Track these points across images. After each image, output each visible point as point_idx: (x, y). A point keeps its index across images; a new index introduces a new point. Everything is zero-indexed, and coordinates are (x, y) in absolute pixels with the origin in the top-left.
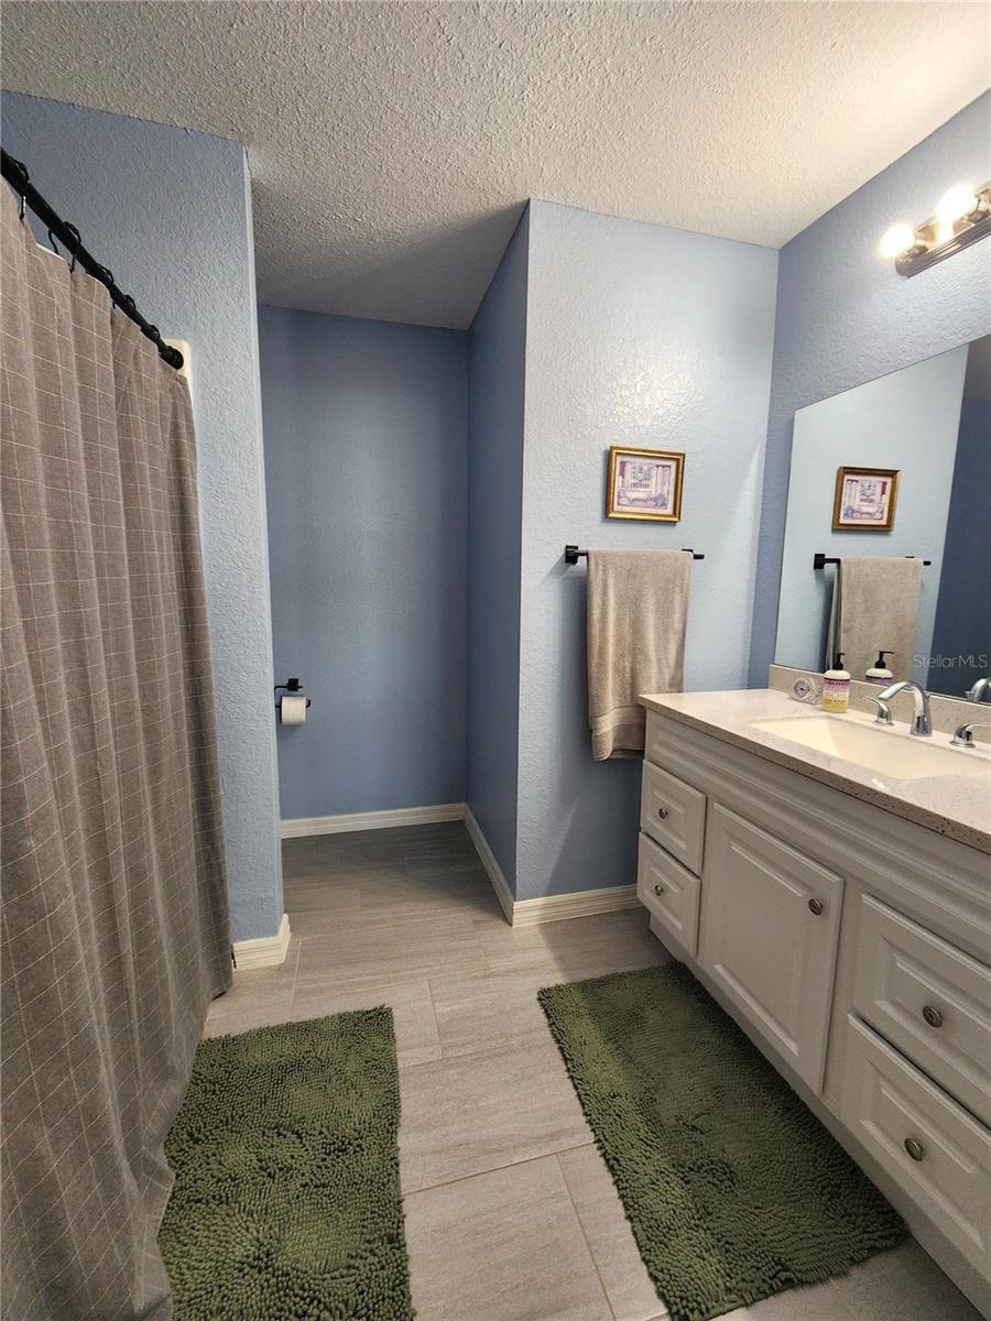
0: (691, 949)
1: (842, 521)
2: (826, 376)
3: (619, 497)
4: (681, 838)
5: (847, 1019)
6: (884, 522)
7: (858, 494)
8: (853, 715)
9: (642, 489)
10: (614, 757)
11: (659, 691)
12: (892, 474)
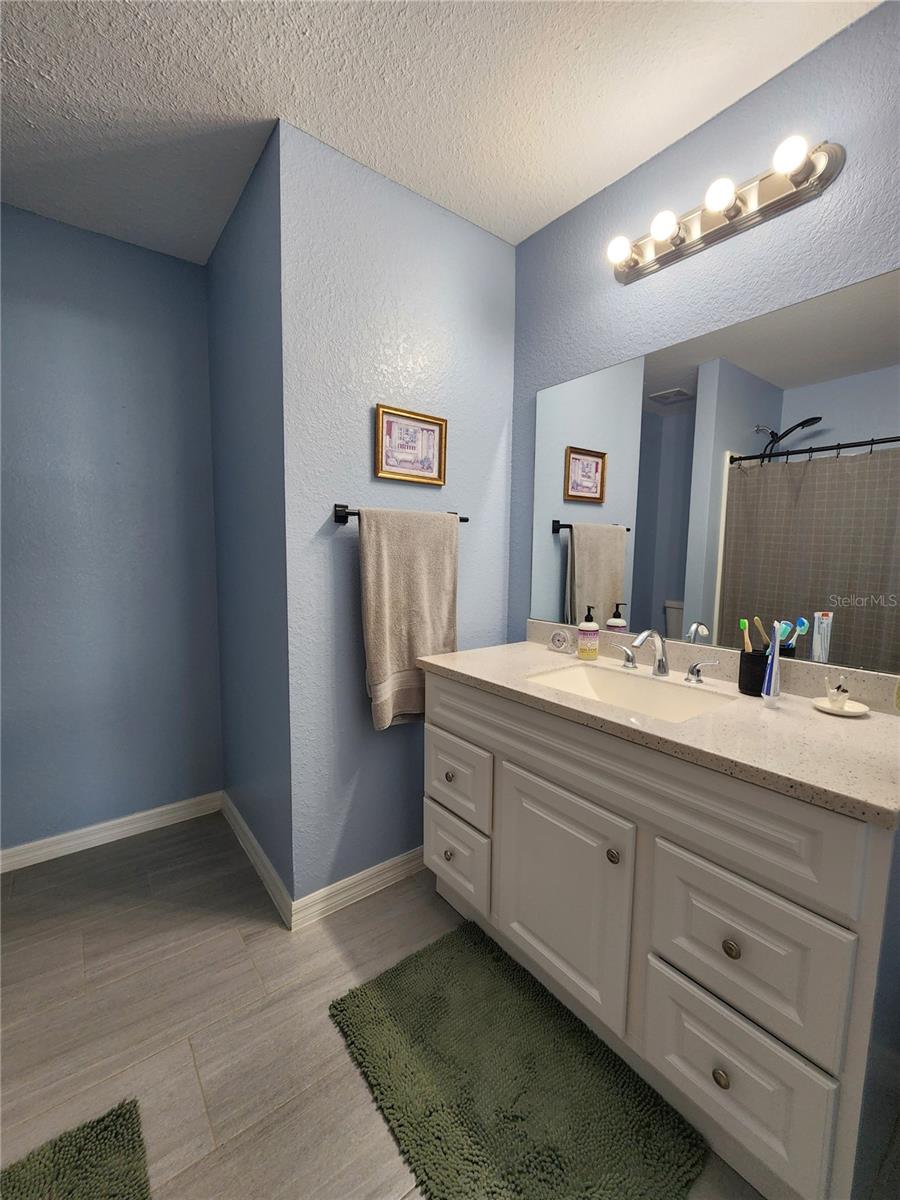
0: (485, 913)
1: (571, 493)
2: (562, 363)
3: (388, 457)
4: (468, 799)
5: (648, 959)
6: (598, 495)
7: (580, 471)
8: (603, 661)
9: (408, 451)
10: (394, 724)
11: (435, 652)
12: (601, 455)
